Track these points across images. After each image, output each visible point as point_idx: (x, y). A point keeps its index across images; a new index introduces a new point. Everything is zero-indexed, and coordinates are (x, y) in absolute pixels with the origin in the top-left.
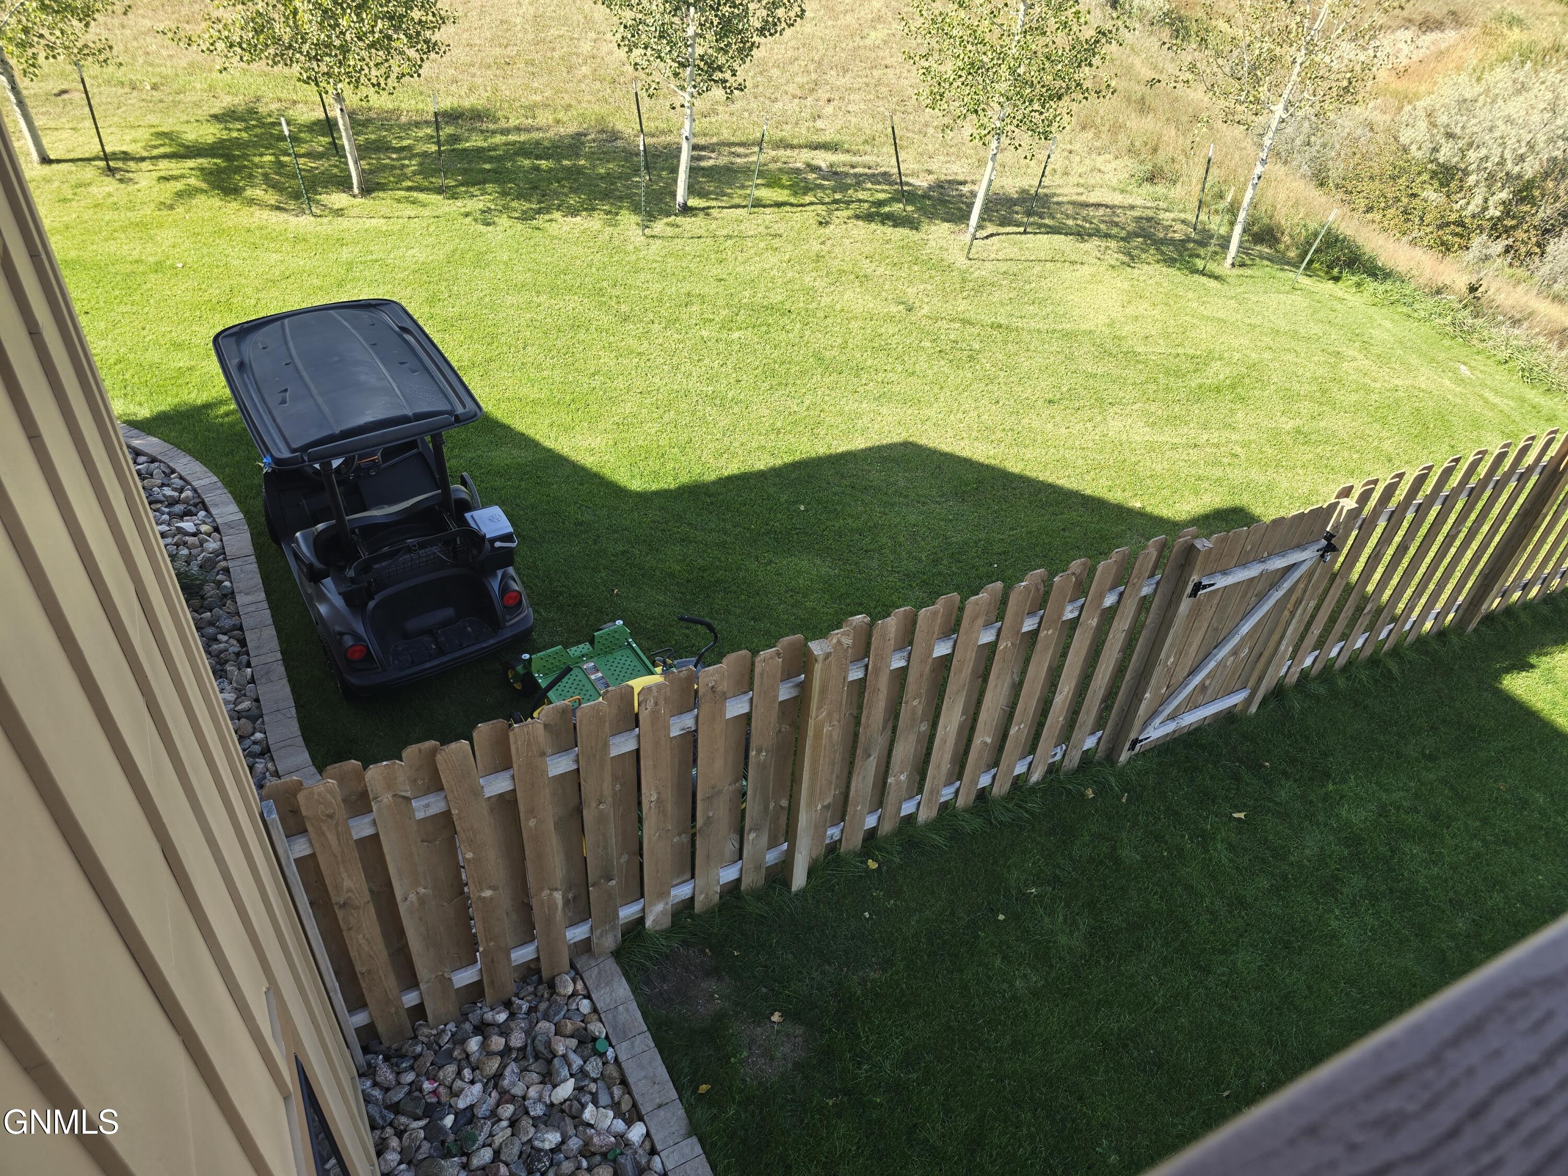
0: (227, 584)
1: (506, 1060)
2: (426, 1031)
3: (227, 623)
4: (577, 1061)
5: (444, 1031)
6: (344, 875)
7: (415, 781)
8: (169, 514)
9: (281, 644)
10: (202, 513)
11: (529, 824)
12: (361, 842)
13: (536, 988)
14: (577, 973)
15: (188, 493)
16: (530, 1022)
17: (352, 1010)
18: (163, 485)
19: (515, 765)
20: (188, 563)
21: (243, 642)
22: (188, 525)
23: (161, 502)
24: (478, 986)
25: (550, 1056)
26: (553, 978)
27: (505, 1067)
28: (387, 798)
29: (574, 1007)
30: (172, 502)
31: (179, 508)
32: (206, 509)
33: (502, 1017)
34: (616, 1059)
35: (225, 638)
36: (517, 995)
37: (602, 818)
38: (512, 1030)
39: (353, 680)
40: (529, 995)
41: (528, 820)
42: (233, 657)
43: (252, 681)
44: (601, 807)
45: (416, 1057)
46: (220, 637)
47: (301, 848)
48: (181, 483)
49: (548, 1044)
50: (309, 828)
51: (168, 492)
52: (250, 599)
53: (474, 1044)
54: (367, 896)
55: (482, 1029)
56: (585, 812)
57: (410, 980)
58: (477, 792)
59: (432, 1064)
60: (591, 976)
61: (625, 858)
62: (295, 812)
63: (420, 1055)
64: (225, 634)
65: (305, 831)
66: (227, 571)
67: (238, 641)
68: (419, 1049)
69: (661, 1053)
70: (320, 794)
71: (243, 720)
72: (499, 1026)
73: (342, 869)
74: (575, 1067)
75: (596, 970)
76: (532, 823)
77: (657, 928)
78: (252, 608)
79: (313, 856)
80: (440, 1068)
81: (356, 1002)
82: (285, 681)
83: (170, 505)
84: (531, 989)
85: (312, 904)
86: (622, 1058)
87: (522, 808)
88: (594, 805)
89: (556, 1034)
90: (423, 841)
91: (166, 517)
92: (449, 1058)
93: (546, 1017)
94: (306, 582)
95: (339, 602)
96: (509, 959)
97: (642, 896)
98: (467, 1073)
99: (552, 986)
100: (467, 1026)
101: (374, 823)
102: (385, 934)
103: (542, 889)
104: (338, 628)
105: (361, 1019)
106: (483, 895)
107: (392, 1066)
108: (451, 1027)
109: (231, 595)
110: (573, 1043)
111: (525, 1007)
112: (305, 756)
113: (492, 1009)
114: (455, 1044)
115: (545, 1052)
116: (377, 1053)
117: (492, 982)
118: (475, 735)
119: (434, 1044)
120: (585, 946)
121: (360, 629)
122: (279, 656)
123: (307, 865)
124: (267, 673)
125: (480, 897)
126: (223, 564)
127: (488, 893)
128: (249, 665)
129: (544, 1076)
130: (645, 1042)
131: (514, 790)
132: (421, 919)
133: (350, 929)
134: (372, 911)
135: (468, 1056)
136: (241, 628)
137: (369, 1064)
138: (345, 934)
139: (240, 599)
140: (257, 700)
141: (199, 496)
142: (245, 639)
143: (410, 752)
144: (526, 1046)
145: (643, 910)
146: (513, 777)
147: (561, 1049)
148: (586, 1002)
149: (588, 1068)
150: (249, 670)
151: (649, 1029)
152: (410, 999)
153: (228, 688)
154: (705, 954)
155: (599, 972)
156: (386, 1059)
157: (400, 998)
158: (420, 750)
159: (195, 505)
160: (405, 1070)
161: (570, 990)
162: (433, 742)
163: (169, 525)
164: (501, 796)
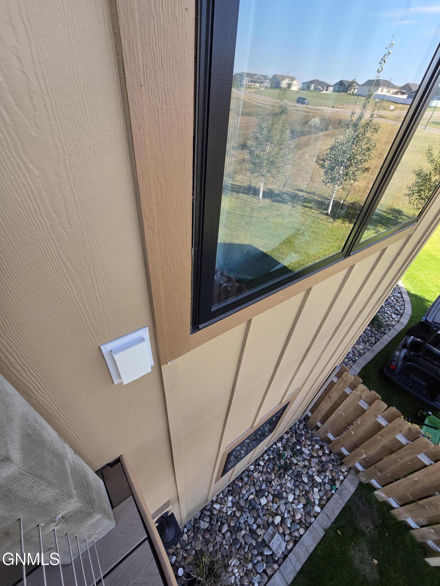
0: (387, 331)
1: (318, 457)
2: (315, 432)
3: (377, 337)
4: (326, 480)
5: (317, 437)
6: (335, 393)
7: (368, 398)
8: (393, 311)
9: (382, 350)
10: (400, 317)
11: (378, 437)
12: (345, 392)
13: (339, 459)
14: (349, 471)
15: (402, 311)
16: (329, 461)
17: (310, 411)
18: (399, 306)
19: (391, 424)
20: (385, 322)
21: (376, 342)
22: (394, 316)
23: (395, 308)
24: (331, 441)
25: (324, 471)
26: (344, 464)
27: (316, 458)
28: (358, 393)
29: (340, 474)
30: (397, 310)
31: (396, 312)
32: (401, 317)
33: (327, 452)
34: (333, 494)
35: (374, 339)
36: (334, 454)
37: (396, 461)
38: (325, 456)
39: (385, 371)
40: (336, 458)
41: (379, 435)
42: (371, 343)
43: (368, 350)
44: (399, 459)
45: (308, 432)
46: (373, 337)
47: (335, 380)
48: (403, 309)
49: (327, 469)
50: (340, 379)
51: (398, 308)
52: (387, 338)
53: (317, 446)
54: (334, 401)
55: (322, 447)
56: (393, 454)
57: (323, 422)
58: (376, 416)
59: (308, 437)
60: (350, 476)
61: (389, 475)
62: (342, 374)
63: (309, 433)
64: (375, 338)
65: (339, 378)
66: (390, 329)
67: (375, 342)
68: (310, 432)
69: (342, 511)
70: (349, 376)
71: (358, 353)
72: (324, 452)
73: (336, 391)
74: (325, 480)
75: (353, 478)
76: (379, 437)
77: (376, 496)
78: (385, 339)
79: (335, 383)
80: (308, 440)
81: (312, 411)
82: (373, 356)
83: (396, 310)
84: (338, 457)
85: (325, 389)
86: (334, 496)
87: (381, 432)
88: (398, 456)
89: (330, 470)
90: (354, 408)
91: (392, 311)
92: (312, 441)
93: (333, 465)
94: (401, 346)
95: (402, 355)
96: (341, 447)
97: (383, 487)
98: (310, 448)
99: (342, 464)
100: (321, 443)
101: (351, 393)
102: (329, 410)
103: (363, 449)
104: (395, 359)
105: (310, 414)
106: (352, 432)
107: (304, 427)
108: (319, 438)
109: (385, 334)
110: (331, 478)
111: (333, 458)
112: (359, 370)
113: (327, 448)
114: (315, 441)
115: (324, 469)
116: (305, 422)
117: (333, 445)
118: (391, 407)
119: (313, 436)
120: (357, 471)
121: (400, 364)
122: (378, 351)
123: (332, 383)
124: (372, 351)
125: (351, 431)
126: (391, 328)
127: (353, 433)
128: (371, 347)
129: (319, 471)
130: (341, 504)
131: (384, 427)
132: (337, 417)
133: (325, 401)
134: (332, 404)
135: (314, 446)
136: (378, 340)
137: (302, 421)
138: (324, 401)
139: (385, 336)
140: (365, 353)
141: (403, 314)
142: (377, 342)
143: (373, 392)
144: (323, 462)
145: (379, 489)
146: (387, 425)
147: (328, 473)
148: (343, 478)
149: (327, 485)
150: (370, 347)
151: (346, 504)
152: (319, 424)
153: (363, 346)
154: (379, 520)
155: (353, 479)
156: (305, 425)
157: (318, 421)
158: (376, 395)
159: (400, 314)
160: (304, 431)
161: (343, 471)
162: (380, 397)
163: (391, 313)
164: (380, 424)
